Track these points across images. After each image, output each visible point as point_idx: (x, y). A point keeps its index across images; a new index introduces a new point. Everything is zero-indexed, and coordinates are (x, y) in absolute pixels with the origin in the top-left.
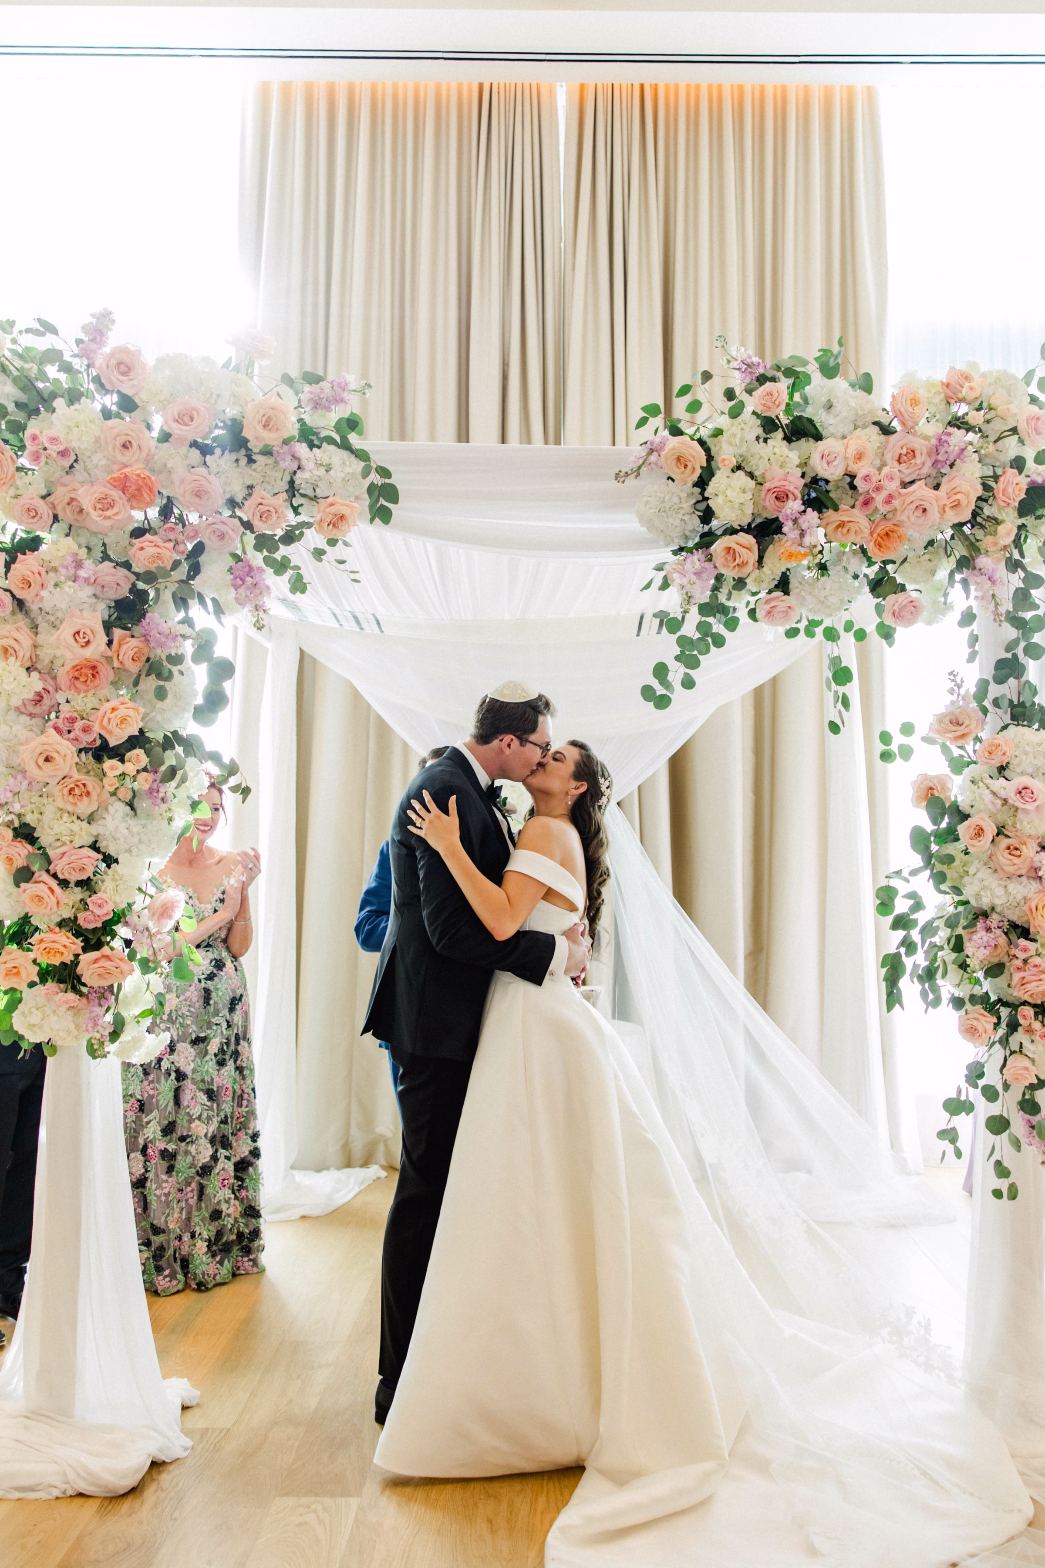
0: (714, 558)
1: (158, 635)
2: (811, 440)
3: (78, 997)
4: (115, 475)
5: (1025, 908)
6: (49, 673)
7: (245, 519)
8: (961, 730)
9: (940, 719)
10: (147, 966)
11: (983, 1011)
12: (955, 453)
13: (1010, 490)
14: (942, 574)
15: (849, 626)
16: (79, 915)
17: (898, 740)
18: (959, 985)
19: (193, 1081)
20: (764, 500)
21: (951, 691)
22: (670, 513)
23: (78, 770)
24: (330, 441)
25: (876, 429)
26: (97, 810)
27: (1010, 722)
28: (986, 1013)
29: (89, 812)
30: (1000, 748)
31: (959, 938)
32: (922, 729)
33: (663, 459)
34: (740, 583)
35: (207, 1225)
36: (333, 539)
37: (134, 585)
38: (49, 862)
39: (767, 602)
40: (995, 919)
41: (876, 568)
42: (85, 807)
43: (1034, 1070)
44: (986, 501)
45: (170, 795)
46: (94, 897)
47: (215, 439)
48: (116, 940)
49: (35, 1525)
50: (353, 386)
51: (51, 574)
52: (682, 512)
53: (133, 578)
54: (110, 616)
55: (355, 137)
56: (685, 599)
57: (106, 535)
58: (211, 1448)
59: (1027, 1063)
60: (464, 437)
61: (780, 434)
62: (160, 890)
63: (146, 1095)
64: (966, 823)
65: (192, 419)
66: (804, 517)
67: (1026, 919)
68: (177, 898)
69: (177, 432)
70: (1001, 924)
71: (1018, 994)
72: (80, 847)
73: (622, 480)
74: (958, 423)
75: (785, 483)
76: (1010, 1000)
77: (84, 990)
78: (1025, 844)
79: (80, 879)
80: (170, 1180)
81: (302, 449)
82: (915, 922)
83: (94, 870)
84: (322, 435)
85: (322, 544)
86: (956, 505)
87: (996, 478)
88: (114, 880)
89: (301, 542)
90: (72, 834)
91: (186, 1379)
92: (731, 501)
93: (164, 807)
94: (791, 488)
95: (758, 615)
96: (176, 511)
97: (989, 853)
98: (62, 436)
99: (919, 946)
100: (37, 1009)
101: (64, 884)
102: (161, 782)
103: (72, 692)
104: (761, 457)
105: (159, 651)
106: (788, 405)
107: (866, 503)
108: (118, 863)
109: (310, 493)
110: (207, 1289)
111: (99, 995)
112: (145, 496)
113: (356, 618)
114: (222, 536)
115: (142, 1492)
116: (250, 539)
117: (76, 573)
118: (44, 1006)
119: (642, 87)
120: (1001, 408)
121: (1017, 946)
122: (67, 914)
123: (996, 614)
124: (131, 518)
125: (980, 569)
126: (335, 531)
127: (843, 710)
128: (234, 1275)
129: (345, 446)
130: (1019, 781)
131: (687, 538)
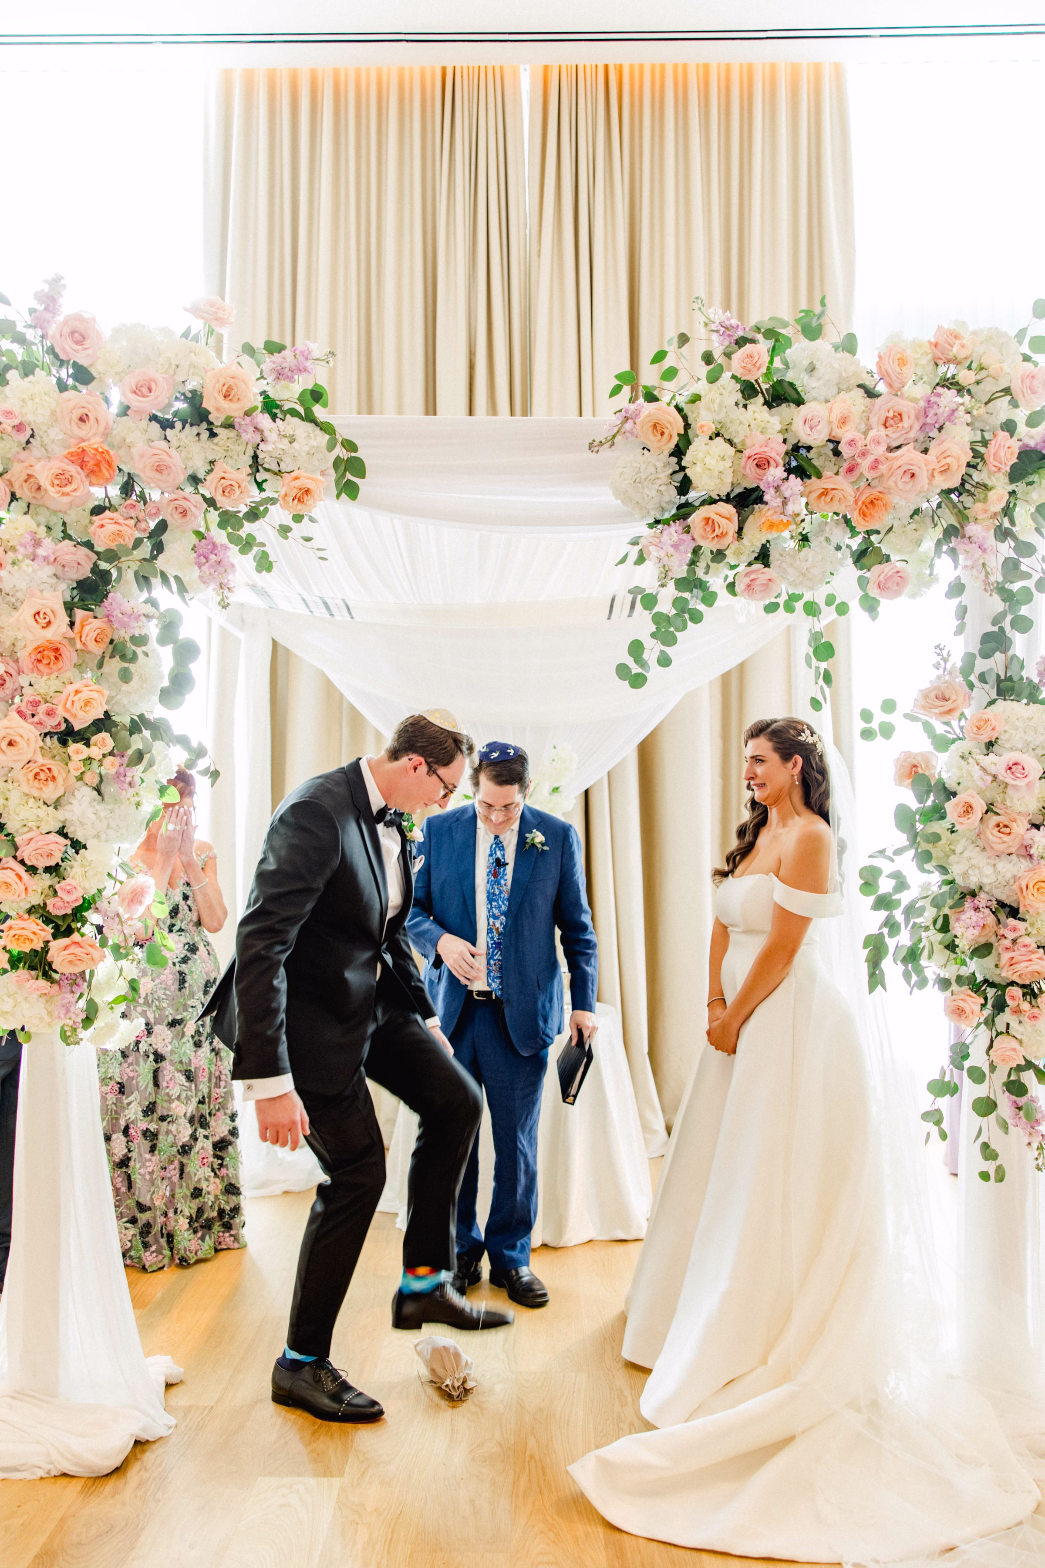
0: (692, 530)
1: (120, 616)
2: (793, 405)
3: (49, 984)
4: (73, 450)
5: (1015, 887)
6: (11, 656)
7: (208, 496)
8: (948, 705)
9: (925, 695)
10: (118, 952)
11: (970, 992)
12: (946, 414)
13: (1002, 454)
14: (928, 545)
15: (830, 600)
16: (48, 902)
17: (879, 716)
18: (945, 965)
19: (172, 1063)
20: (745, 468)
21: (937, 666)
22: (646, 484)
23: (43, 755)
24: (293, 413)
25: (861, 392)
26: (64, 795)
27: (996, 697)
28: (973, 994)
29: (55, 797)
30: (989, 723)
31: (946, 918)
32: (905, 704)
33: (638, 426)
34: (719, 555)
35: (188, 1203)
36: (298, 515)
37: (95, 565)
38: (16, 848)
39: (747, 575)
40: (982, 899)
41: (859, 539)
42: (51, 792)
43: (1022, 1051)
44: (975, 467)
45: (137, 780)
46: (63, 883)
47: (175, 414)
48: (86, 926)
49: (19, 1506)
50: (316, 354)
51: (10, 554)
52: (659, 482)
53: (95, 557)
54: (73, 599)
55: (319, 121)
56: (662, 573)
57: (65, 513)
58: (195, 1426)
59: (1014, 1044)
60: (431, 410)
61: (760, 399)
62: (130, 876)
63: (126, 1077)
64: (954, 800)
65: (150, 390)
66: (786, 484)
67: (1015, 897)
68: (148, 884)
69: (135, 403)
70: (989, 904)
71: (1007, 974)
72: (47, 833)
73: (596, 449)
74: (949, 383)
75: (766, 449)
76: (997, 980)
77: (56, 976)
78: (1015, 821)
79: (48, 865)
80: (154, 1158)
81: (264, 420)
82: (899, 902)
83: (61, 855)
84: (285, 408)
85: (288, 520)
86: (946, 470)
87: (985, 443)
88: (83, 866)
89: (266, 519)
90: (39, 819)
91: (170, 1357)
92: (709, 469)
93: (131, 791)
94: (773, 455)
95: (738, 588)
96: (138, 489)
97: (977, 831)
98: (16, 410)
99: (903, 926)
100: (9, 997)
101: (32, 870)
102: (128, 765)
103: (35, 675)
104: (741, 423)
105: (122, 633)
106: (768, 368)
107: (851, 470)
108: (86, 849)
109: (275, 468)
110: (189, 1265)
111: (71, 981)
112: (105, 471)
113: (326, 604)
114: (184, 513)
115: (125, 1471)
116: (214, 516)
117: (34, 552)
118: (15, 993)
119: (606, 67)
120: (993, 367)
121: (1006, 926)
122: (36, 900)
123: (986, 582)
124: (89, 494)
125: (970, 538)
126: (300, 506)
127: (825, 686)
128: (217, 1251)
129: (310, 418)
130: (1009, 757)
131: (663, 510)
